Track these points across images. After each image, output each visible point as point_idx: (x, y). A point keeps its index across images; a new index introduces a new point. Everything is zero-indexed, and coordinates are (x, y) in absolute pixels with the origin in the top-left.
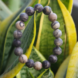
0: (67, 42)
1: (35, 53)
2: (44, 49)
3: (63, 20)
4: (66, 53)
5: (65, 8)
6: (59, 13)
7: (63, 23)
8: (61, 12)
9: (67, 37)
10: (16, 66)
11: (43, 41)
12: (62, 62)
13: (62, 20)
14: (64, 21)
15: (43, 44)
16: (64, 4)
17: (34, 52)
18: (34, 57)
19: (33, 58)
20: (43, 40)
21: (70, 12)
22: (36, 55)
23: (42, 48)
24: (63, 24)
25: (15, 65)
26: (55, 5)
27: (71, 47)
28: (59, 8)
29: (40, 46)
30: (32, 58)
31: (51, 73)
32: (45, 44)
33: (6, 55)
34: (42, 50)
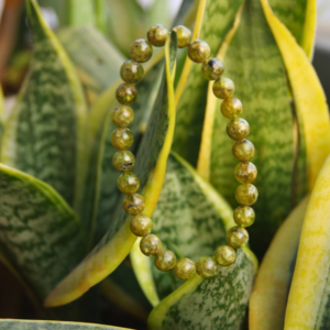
0: (301, 153)
1: (197, 190)
2: (225, 176)
3: (284, 80)
4: (299, 189)
5: (292, 40)
6: (271, 56)
7: (286, 89)
8: (279, 54)
9: (300, 137)
10: (120, 233)
11: (221, 151)
12: (284, 217)
13: (281, 80)
14: (289, 84)
15: (221, 161)
16: (289, 28)
17: (193, 185)
18: (192, 201)
19: (192, 206)
20: (220, 146)
21: (307, 54)
22: (201, 197)
23: (219, 171)
24: (285, 94)
25: (117, 230)
26: (258, 31)
27: (313, 169)
28: (270, 39)
29: (213, 166)
30: (187, 206)
31: (245, 257)
32: (230, 159)
33: (105, 196)
34: (220, 181)
